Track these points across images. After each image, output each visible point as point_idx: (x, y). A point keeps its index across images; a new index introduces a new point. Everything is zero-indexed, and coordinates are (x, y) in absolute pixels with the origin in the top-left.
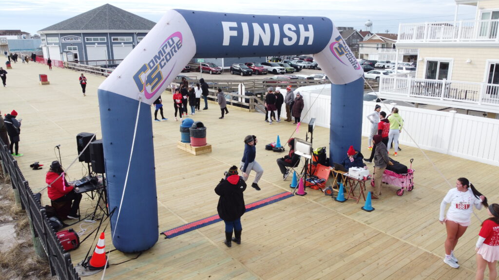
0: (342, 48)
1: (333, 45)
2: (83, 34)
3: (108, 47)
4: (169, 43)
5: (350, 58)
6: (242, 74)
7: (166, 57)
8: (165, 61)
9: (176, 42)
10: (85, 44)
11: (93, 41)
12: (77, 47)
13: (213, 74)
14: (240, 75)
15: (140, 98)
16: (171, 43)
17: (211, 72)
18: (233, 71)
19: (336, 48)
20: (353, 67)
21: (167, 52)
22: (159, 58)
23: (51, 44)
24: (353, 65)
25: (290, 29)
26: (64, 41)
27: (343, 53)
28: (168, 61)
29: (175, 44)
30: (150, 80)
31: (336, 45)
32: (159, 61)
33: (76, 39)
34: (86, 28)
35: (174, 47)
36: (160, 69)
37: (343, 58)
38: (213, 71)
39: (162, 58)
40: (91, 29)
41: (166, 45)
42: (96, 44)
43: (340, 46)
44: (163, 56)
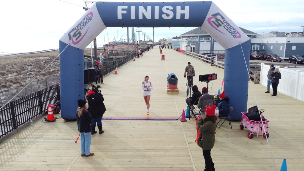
0: (219, 22)
1: (211, 19)
2: (199, 36)
3: (211, 43)
4: (86, 17)
5: (229, 29)
6: (296, 63)
7: (83, 24)
8: (83, 26)
9: (89, 17)
10: (199, 41)
11: (203, 40)
12: (195, 43)
13: (274, 62)
14: (295, 63)
15: (70, 44)
16: (87, 17)
17: (273, 61)
18: (291, 60)
19: (213, 22)
20: (232, 36)
21: (84, 22)
22: (80, 25)
23: (184, 42)
24: (232, 34)
25: (168, 9)
26: (189, 40)
27: (221, 25)
28: (84, 26)
29: (89, 18)
30: (75, 35)
31: (213, 19)
32: (80, 26)
33: (195, 39)
34: (201, 33)
35: (88, 19)
36: (80, 30)
37: (221, 28)
38: (274, 60)
39: (82, 25)
40: (203, 33)
41: (85, 19)
42: (205, 42)
43: (217, 20)
44: (82, 23)
